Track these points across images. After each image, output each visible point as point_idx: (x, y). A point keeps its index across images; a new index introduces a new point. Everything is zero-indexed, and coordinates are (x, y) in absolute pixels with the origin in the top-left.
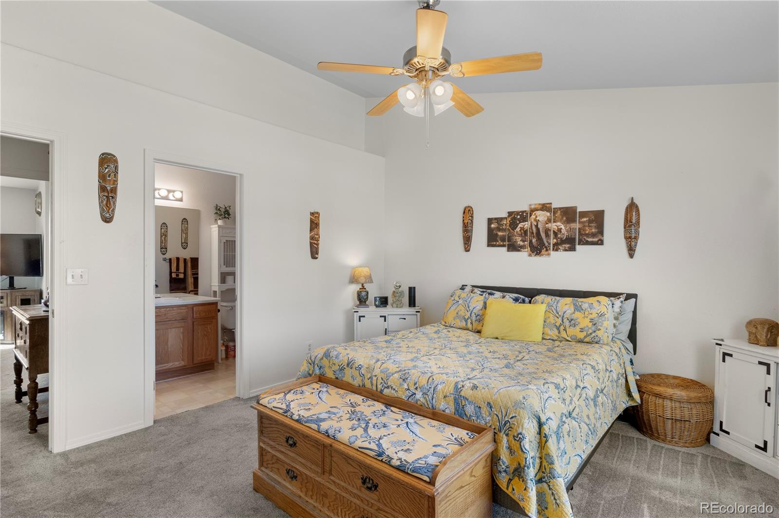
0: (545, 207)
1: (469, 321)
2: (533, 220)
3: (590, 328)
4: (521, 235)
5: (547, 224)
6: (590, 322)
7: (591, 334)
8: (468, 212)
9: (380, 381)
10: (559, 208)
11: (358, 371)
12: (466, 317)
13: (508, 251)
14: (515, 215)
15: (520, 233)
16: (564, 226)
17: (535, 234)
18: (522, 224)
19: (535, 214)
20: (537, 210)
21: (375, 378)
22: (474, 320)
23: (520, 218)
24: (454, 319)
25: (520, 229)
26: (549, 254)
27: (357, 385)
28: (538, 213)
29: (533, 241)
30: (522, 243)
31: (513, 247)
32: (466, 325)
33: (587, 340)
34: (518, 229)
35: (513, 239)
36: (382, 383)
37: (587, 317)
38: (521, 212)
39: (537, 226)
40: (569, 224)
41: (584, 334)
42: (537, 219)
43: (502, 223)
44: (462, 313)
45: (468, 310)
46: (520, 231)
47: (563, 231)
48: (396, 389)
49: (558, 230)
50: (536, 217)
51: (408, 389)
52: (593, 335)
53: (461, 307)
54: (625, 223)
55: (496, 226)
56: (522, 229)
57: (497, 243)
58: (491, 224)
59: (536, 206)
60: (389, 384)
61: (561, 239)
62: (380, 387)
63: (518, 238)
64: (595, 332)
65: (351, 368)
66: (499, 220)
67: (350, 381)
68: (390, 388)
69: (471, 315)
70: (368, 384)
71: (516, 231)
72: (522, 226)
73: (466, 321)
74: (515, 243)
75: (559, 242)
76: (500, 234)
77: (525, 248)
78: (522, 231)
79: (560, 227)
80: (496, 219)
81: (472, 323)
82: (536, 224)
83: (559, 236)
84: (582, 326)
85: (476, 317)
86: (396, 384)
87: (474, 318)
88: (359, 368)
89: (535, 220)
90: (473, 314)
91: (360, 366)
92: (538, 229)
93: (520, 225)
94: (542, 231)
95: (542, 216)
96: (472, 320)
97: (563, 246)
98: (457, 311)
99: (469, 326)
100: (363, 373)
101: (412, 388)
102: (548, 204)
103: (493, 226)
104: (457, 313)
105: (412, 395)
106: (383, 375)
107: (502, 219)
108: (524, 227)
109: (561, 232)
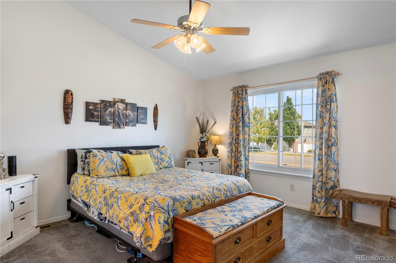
0: (122, 101)
1: (116, 170)
2: (116, 108)
3: (169, 161)
4: (109, 116)
5: (124, 111)
6: (168, 158)
7: (170, 163)
8: (68, 94)
9: (212, 197)
10: (130, 103)
11: (199, 199)
12: (114, 168)
13: (100, 125)
14: (106, 103)
15: (109, 114)
16: (132, 113)
17: (117, 116)
18: (110, 109)
19: (117, 104)
20: (119, 102)
21: (209, 198)
22: (119, 169)
23: (109, 105)
24: (105, 171)
25: (109, 112)
26: (124, 128)
27: (201, 206)
28: (119, 104)
29: (116, 119)
30: (110, 121)
31: (103, 123)
32: (115, 173)
33: (169, 166)
34: (108, 112)
35: (105, 117)
36: (213, 197)
37: (166, 156)
38: (109, 101)
39: (118, 111)
40: (134, 112)
41: (168, 164)
42: (119, 107)
43: (97, 106)
44: (110, 166)
45: (114, 164)
46: (109, 113)
47: (131, 116)
48: (220, 196)
49: (129, 115)
50: (118, 106)
51: (224, 193)
52: (171, 163)
53: (107, 163)
54: (154, 114)
55: (93, 108)
56: (110, 112)
57: (94, 120)
58: (89, 106)
59: (118, 100)
60: (216, 196)
61: (130, 120)
62: (213, 200)
63: (107, 117)
64: (171, 162)
65: (195, 199)
66: (95, 104)
67: (197, 207)
68: (218, 197)
69: (116, 167)
70: (207, 202)
71: (106, 112)
72: (110, 110)
73: (114, 171)
74: (106, 121)
75: (129, 121)
76: (96, 113)
77: (112, 124)
78: (110, 113)
79: (130, 113)
80: (93, 103)
81: (118, 172)
82: (118, 110)
83: (129, 118)
84: (166, 160)
85: (120, 167)
86: (219, 194)
87: (119, 168)
88: (199, 197)
89: (118, 108)
90: (118, 165)
91: (199, 196)
92: (119, 113)
93: (109, 110)
94: (121, 115)
95: (121, 106)
96: (118, 170)
97: (131, 123)
98: (105, 166)
99: (117, 173)
100: (202, 198)
101: (225, 192)
102: (124, 100)
103: (90, 107)
104: (106, 167)
105: (226, 195)
106: (211, 194)
107: (97, 104)
108: (111, 111)
109: (130, 116)
